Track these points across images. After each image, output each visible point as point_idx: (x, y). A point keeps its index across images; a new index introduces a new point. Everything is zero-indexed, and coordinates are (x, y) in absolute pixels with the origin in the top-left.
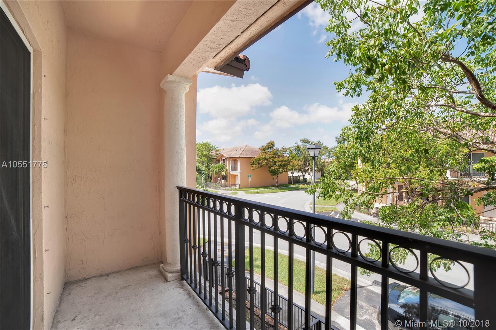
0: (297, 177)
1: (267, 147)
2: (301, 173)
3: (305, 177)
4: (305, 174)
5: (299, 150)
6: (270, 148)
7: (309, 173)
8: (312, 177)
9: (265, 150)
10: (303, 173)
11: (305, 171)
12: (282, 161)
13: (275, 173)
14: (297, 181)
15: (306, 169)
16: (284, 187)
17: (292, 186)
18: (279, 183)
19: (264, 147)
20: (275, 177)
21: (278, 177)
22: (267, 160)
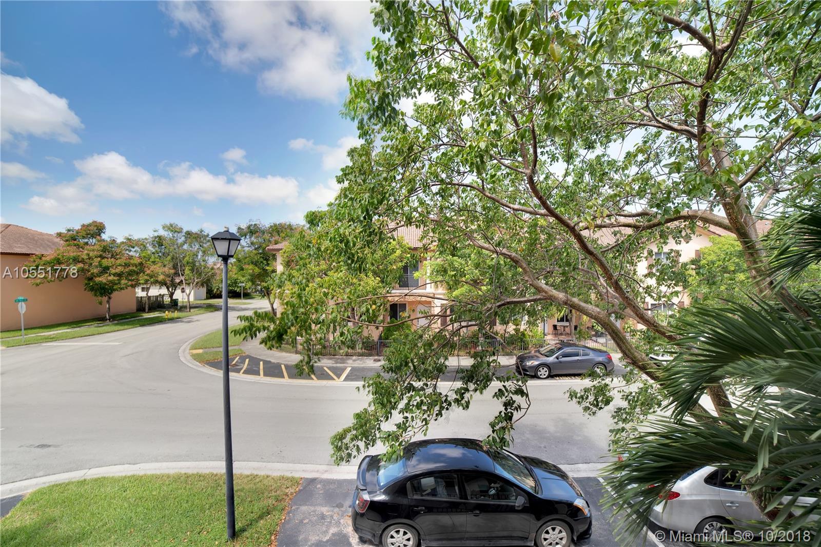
0: (157, 297)
1: (85, 233)
2: (166, 290)
3: (174, 297)
4: (175, 290)
5: (162, 245)
6: (93, 236)
7: (183, 289)
8: (189, 296)
9: (75, 240)
10: (170, 290)
11: (172, 285)
12: (127, 265)
13: (105, 291)
14: (157, 305)
15: (177, 281)
16: (128, 318)
17: (146, 316)
18: (114, 311)
19: (75, 233)
20: (105, 299)
21: (110, 298)
22: (83, 261)
